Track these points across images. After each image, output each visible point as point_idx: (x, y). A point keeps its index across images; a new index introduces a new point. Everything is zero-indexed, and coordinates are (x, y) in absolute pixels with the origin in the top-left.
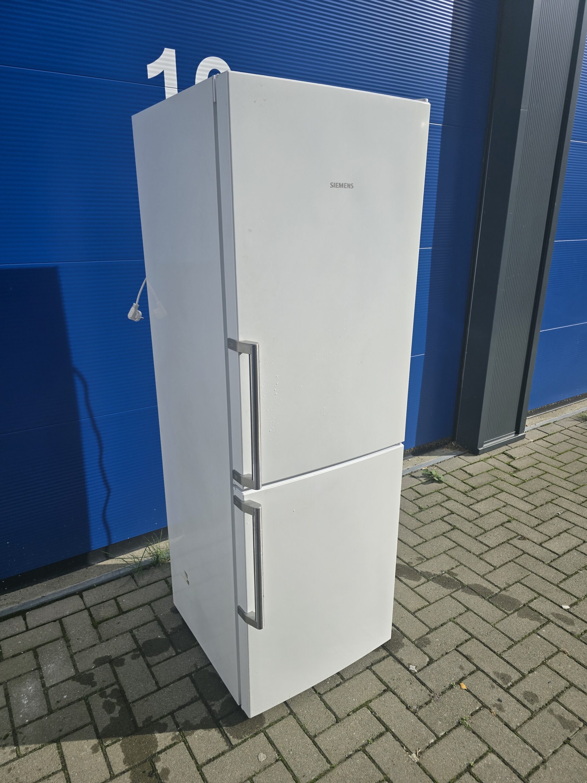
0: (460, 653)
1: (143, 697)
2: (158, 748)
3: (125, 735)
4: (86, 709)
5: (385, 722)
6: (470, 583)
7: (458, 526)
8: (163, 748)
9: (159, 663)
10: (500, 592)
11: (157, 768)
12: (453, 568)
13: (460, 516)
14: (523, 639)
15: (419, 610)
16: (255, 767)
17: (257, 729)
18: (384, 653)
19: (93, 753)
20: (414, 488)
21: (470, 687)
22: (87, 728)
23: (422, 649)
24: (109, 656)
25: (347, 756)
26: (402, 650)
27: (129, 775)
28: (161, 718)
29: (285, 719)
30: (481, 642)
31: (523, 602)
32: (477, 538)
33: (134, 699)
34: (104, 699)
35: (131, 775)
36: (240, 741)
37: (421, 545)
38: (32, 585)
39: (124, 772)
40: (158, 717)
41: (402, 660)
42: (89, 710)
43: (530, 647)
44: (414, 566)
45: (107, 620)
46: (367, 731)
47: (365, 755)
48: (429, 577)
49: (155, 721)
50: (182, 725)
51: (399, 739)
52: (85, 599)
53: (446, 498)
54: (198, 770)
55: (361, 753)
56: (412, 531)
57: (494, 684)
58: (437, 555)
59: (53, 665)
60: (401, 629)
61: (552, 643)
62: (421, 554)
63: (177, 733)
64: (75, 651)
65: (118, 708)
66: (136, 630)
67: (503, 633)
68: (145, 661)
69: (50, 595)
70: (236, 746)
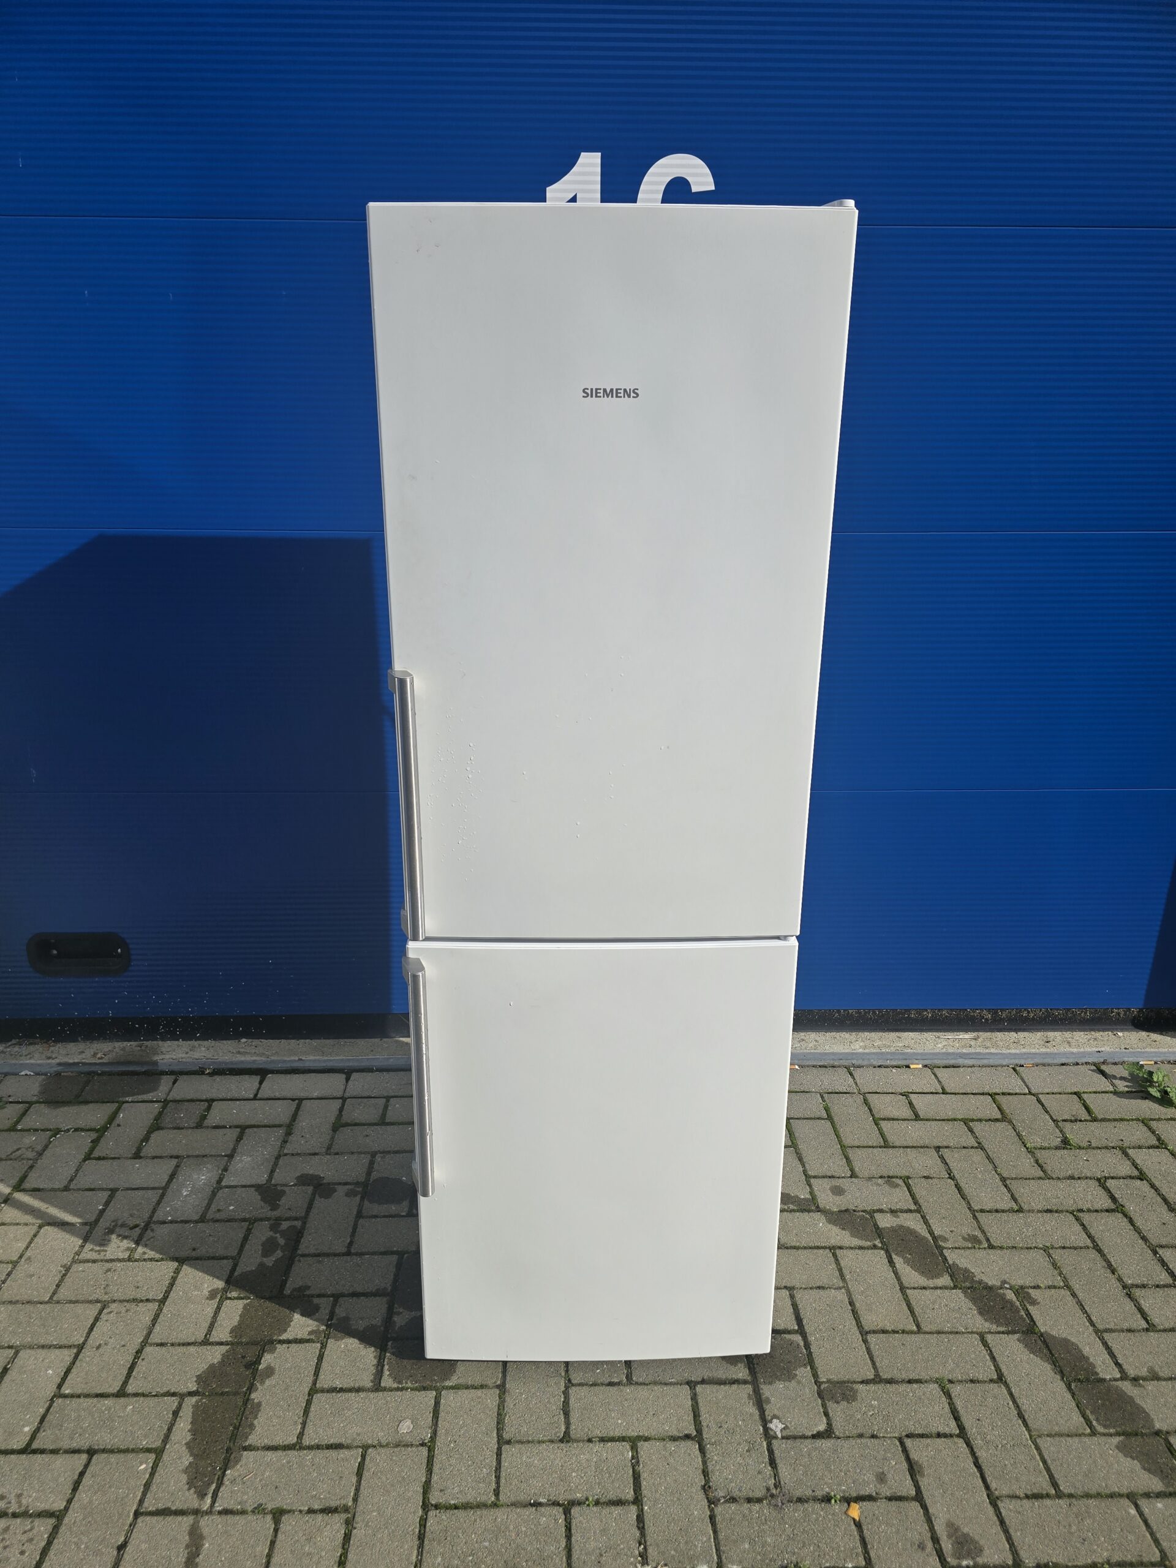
0: (905, 1450)
1: (318, 1255)
2: (285, 1335)
3: (260, 1296)
4: (243, 1235)
5: (643, 1488)
6: (1054, 1333)
7: (1131, 1208)
8: (291, 1338)
9: (376, 1217)
10: (1116, 1380)
11: (262, 1361)
12: (1037, 1287)
13: (1156, 1190)
14: (1088, 1496)
15: (884, 1332)
16: (385, 1436)
17: (431, 1381)
18: (742, 1373)
19: (207, 1298)
20: (1085, 1096)
21: (868, 1520)
22: (225, 1261)
23: (825, 1404)
24: (321, 1177)
25: (532, 1501)
26: (781, 1386)
27: (225, 1351)
28: (319, 1296)
29: (483, 1390)
30: (973, 1453)
31: (1158, 1426)
32: (1161, 1251)
33: (307, 1252)
34: (271, 1233)
35: (227, 1352)
36: (395, 1385)
37: (999, 1215)
38: (298, 1039)
39: (221, 1344)
40: (317, 1292)
41: (768, 1401)
42: (245, 1239)
43: (1088, 1521)
44: (946, 1248)
45: (356, 1124)
46: (599, 1484)
47: (563, 1517)
48: (962, 1280)
49: (309, 1296)
50: (337, 1319)
51: (643, 1527)
52: (350, 1083)
53: (1155, 1142)
54: (309, 1394)
55: (558, 1512)
56: (1003, 1180)
57: (929, 1545)
58: (1022, 1248)
59: (249, 1159)
60: (813, 1349)
61: (1157, 1542)
62: (983, 1232)
63: (324, 1327)
64: (287, 1152)
65: (279, 1254)
66: (382, 1155)
67: (1044, 1462)
68: (360, 1204)
69: (310, 1060)
70: (385, 1389)
